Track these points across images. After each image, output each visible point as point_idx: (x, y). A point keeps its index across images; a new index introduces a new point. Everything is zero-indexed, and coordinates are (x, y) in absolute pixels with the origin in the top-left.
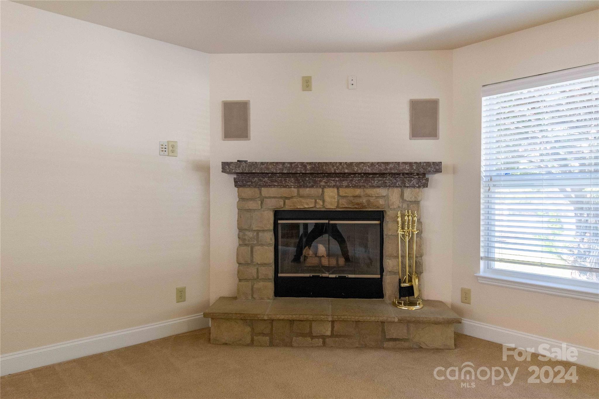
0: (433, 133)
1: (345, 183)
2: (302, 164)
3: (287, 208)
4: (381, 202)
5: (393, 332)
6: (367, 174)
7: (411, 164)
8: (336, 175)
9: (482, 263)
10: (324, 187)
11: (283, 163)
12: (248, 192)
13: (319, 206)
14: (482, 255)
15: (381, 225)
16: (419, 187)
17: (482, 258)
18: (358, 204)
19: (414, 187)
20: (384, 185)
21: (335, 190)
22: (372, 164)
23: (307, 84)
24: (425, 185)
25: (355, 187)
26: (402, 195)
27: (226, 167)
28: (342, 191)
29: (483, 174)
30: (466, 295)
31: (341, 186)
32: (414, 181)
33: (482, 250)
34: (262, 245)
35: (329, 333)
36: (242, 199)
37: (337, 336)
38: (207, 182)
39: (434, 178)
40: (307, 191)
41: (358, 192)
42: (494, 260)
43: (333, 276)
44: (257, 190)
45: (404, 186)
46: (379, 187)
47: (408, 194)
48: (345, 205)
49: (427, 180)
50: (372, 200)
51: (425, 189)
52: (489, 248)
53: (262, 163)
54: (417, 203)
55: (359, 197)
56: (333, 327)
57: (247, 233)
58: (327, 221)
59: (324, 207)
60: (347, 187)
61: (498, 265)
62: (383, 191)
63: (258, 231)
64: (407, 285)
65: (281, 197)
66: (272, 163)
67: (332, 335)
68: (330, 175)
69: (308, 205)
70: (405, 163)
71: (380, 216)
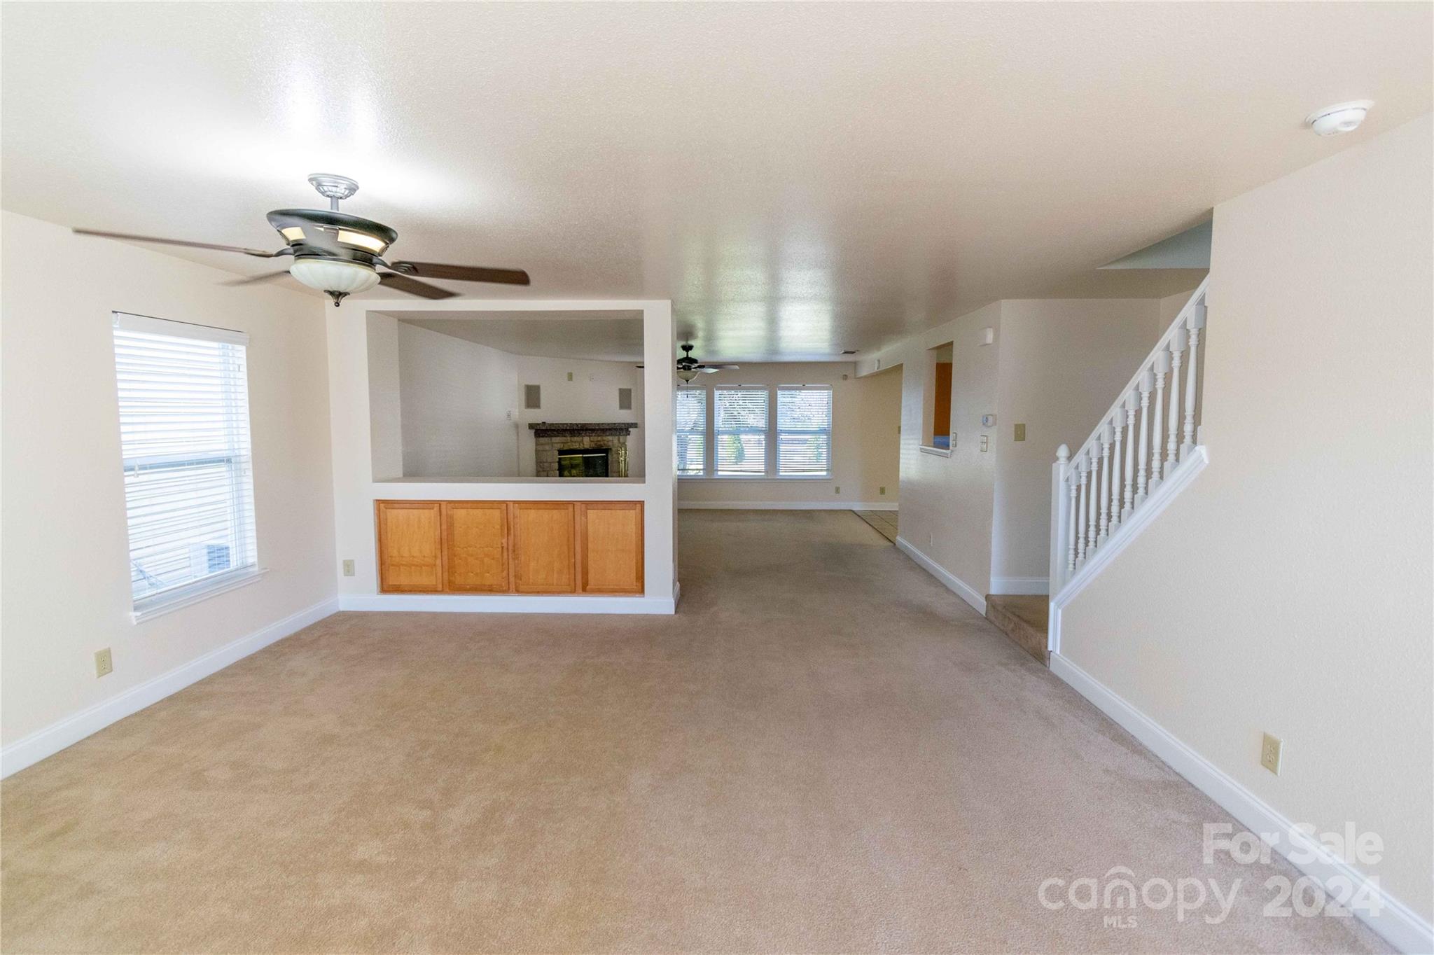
0: (629, 407)
1: (594, 434)
2: (576, 424)
3: (565, 449)
4: (610, 444)
6: (603, 430)
7: (625, 424)
8: (591, 430)
10: (584, 436)
11: (567, 424)
12: (542, 440)
13: (581, 447)
15: (607, 456)
16: (626, 435)
18: (598, 445)
19: (623, 435)
20: (611, 435)
21: (588, 438)
22: (609, 424)
23: (570, 377)
24: (629, 434)
25: (599, 436)
26: (619, 440)
27: (531, 426)
28: (592, 438)
31: (592, 436)
32: (625, 432)
34: (553, 470)
36: (537, 444)
38: (518, 435)
39: (631, 431)
40: (575, 439)
41: (599, 438)
44: (549, 439)
45: (620, 435)
46: (609, 435)
47: (622, 439)
48: (594, 446)
50: (606, 442)
51: (628, 436)
53: (556, 424)
54: (625, 443)
55: (600, 441)
57: (545, 464)
59: (584, 447)
60: (595, 436)
62: (610, 438)
63: (551, 463)
65: (562, 443)
66: (561, 424)
68: (587, 430)
69: (576, 446)
70: (623, 424)
71: (607, 451)
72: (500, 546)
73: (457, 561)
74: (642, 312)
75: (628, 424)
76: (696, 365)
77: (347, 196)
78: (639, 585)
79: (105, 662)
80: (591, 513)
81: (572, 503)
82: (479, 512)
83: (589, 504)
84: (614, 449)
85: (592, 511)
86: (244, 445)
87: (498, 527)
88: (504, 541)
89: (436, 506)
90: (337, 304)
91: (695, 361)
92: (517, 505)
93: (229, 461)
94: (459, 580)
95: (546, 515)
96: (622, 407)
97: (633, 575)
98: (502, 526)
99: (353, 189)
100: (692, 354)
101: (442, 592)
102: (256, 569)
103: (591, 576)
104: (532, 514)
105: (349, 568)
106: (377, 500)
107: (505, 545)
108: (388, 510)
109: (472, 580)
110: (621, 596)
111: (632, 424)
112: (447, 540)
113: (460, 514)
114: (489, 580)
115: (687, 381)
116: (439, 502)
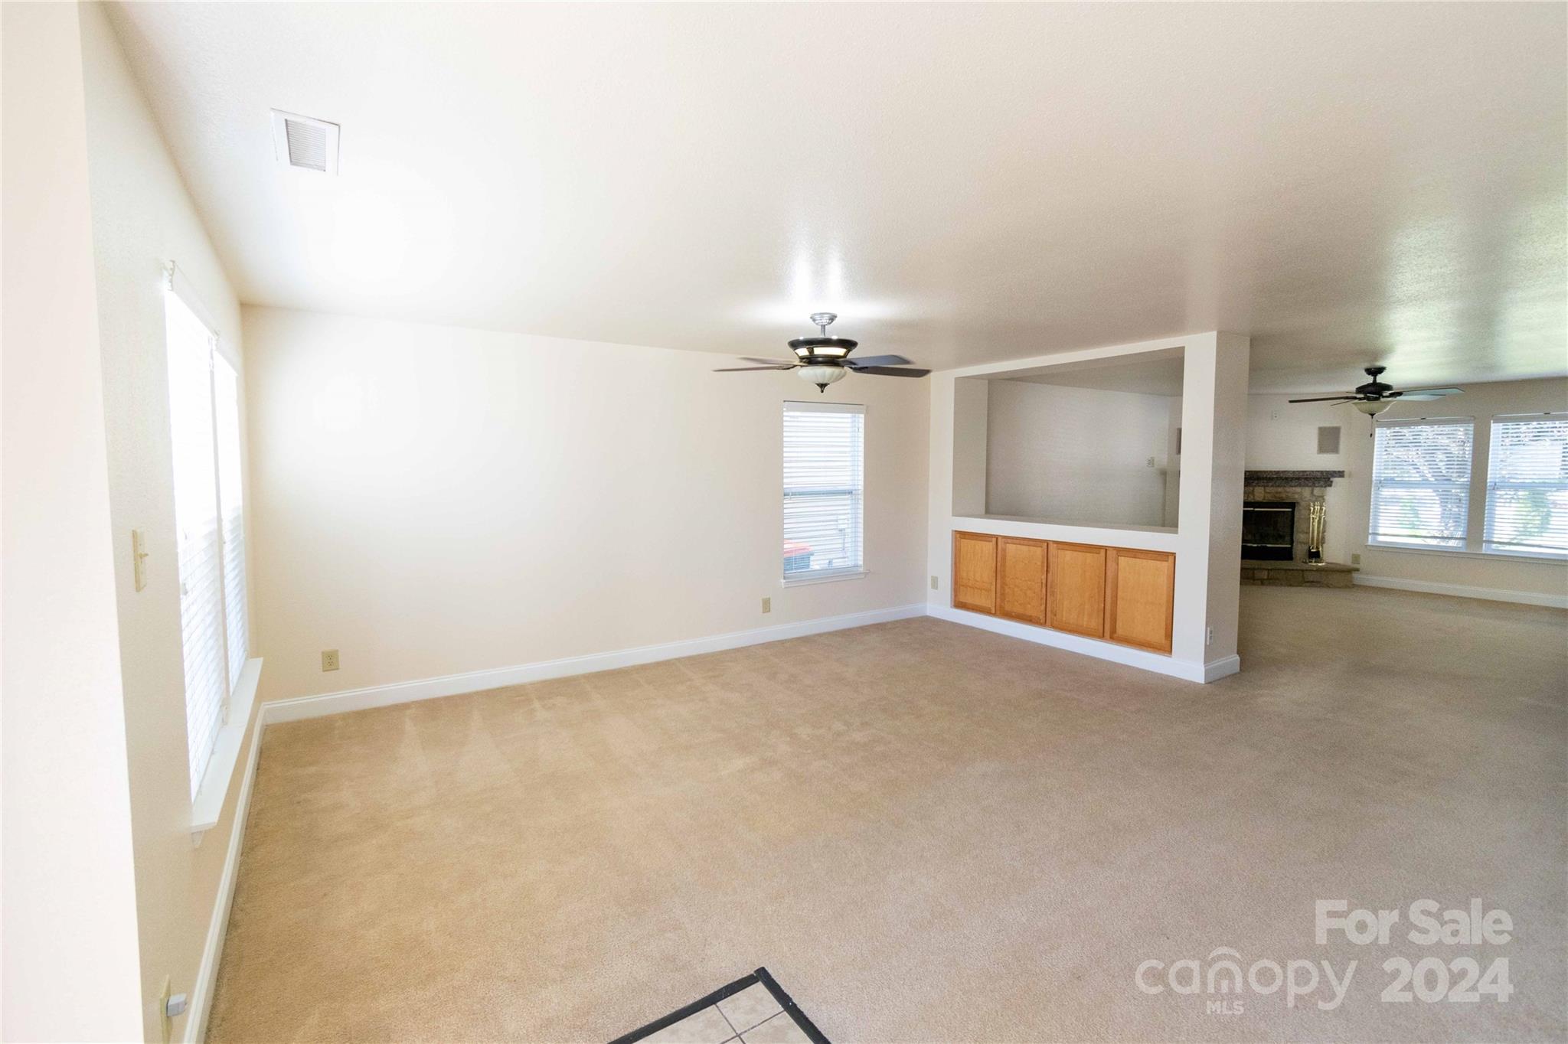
0: (1335, 450)
1: (1271, 484)
4: (1296, 496)
5: (1310, 577)
6: (1286, 478)
7: (1322, 472)
8: (1266, 478)
9: (1370, 537)
10: (1255, 486)
14: (1370, 531)
15: (1293, 513)
16: (1325, 487)
17: (1370, 534)
18: (1280, 498)
19: (1322, 486)
20: (1300, 485)
21: (1263, 488)
22: (1294, 472)
24: (1330, 486)
25: (1278, 486)
26: (1312, 492)
28: (1268, 490)
29: (1374, 478)
30: (1356, 558)
31: (1268, 486)
32: (1322, 483)
33: (1370, 528)
35: (1266, 577)
37: (1271, 579)
38: (1165, 483)
39: (1336, 480)
41: (1280, 489)
42: (1378, 534)
43: (1255, 545)
45: (1314, 485)
46: (1295, 486)
47: (1317, 491)
48: (1269, 498)
49: (1332, 482)
50: (1289, 495)
51: (1328, 488)
52: (1376, 527)
54: (1322, 497)
55: (1280, 493)
56: (1269, 574)
58: (1252, 509)
59: (1254, 499)
60: (1272, 486)
61: (1381, 538)
62: (1298, 489)
64: (1314, 550)
67: (1268, 579)
68: (1259, 479)
70: (1318, 471)
71: (1293, 505)
72: (1039, 581)
73: (1007, 590)
74: (1182, 349)
75: (1327, 472)
76: (1387, 393)
77: (830, 323)
78: (1169, 642)
79: (766, 605)
80: (1122, 560)
81: (1106, 549)
82: (1025, 548)
83: (1121, 551)
84: (1303, 503)
85: (1123, 558)
86: (860, 485)
87: (1039, 563)
88: (1044, 577)
89: (994, 540)
90: (822, 392)
91: (1388, 387)
92: (1055, 545)
93: (850, 493)
94: (1008, 607)
95: (1080, 556)
96: (1322, 449)
97: (1163, 632)
98: (1043, 562)
99: (833, 318)
100: (1381, 379)
101: (995, 615)
102: (861, 570)
103: (1119, 624)
104: (1068, 555)
105: (935, 581)
106: (956, 531)
107: (1044, 581)
108: (962, 540)
109: (1018, 609)
110: (1148, 651)
111: (1335, 472)
112: (999, 570)
113: (1011, 548)
114: (1031, 611)
115: (1372, 415)
116: (997, 537)
